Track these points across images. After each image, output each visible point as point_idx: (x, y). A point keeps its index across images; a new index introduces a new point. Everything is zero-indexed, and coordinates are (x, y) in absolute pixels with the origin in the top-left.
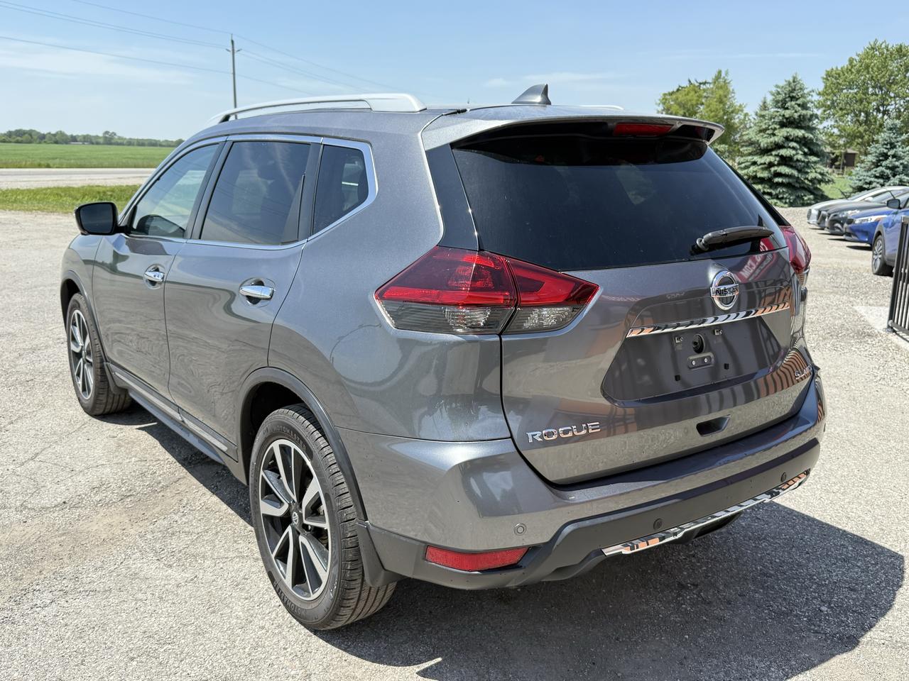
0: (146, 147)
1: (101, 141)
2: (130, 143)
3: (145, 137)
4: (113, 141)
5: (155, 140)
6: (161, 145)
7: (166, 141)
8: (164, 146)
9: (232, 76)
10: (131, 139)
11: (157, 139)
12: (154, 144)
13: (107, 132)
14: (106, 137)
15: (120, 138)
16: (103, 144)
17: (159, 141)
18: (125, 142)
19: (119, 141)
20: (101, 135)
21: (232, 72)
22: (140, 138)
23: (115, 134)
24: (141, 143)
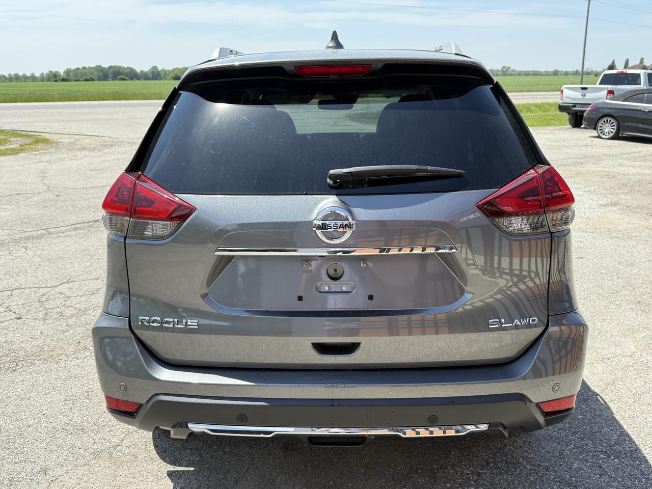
0: (530, 77)
1: (500, 73)
2: (520, 74)
3: (531, 69)
4: (507, 73)
5: (538, 71)
6: (541, 75)
7: (546, 71)
8: (544, 75)
9: (586, 19)
10: (520, 71)
11: (539, 70)
12: (536, 74)
13: (504, 67)
14: (503, 71)
15: (513, 70)
16: (501, 75)
17: (541, 72)
18: (516, 73)
19: (512, 73)
20: (500, 69)
21: (586, 16)
22: (527, 70)
23: (510, 68)
24: (527, 74)
